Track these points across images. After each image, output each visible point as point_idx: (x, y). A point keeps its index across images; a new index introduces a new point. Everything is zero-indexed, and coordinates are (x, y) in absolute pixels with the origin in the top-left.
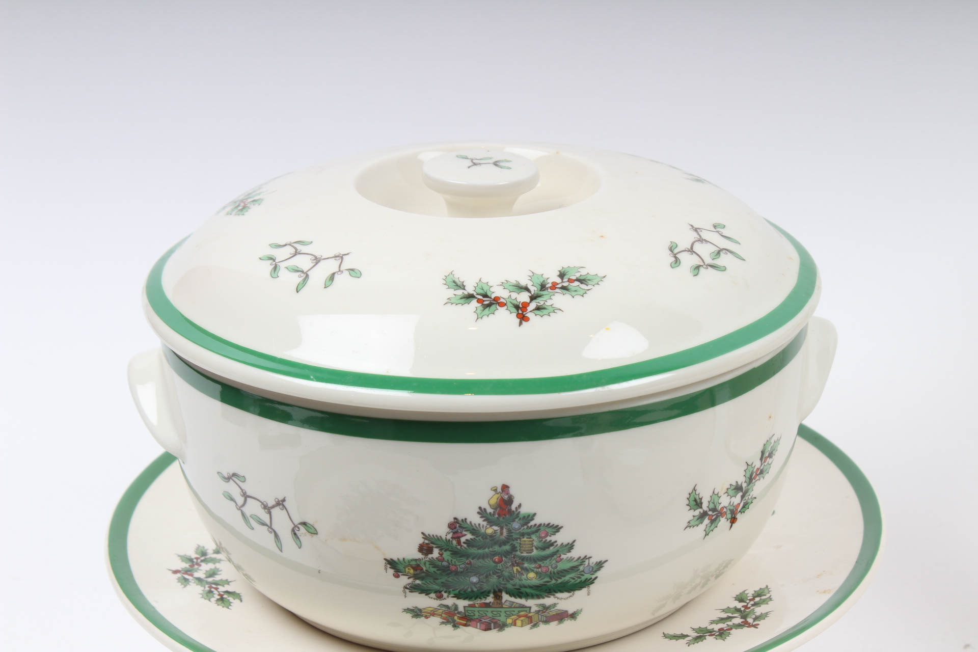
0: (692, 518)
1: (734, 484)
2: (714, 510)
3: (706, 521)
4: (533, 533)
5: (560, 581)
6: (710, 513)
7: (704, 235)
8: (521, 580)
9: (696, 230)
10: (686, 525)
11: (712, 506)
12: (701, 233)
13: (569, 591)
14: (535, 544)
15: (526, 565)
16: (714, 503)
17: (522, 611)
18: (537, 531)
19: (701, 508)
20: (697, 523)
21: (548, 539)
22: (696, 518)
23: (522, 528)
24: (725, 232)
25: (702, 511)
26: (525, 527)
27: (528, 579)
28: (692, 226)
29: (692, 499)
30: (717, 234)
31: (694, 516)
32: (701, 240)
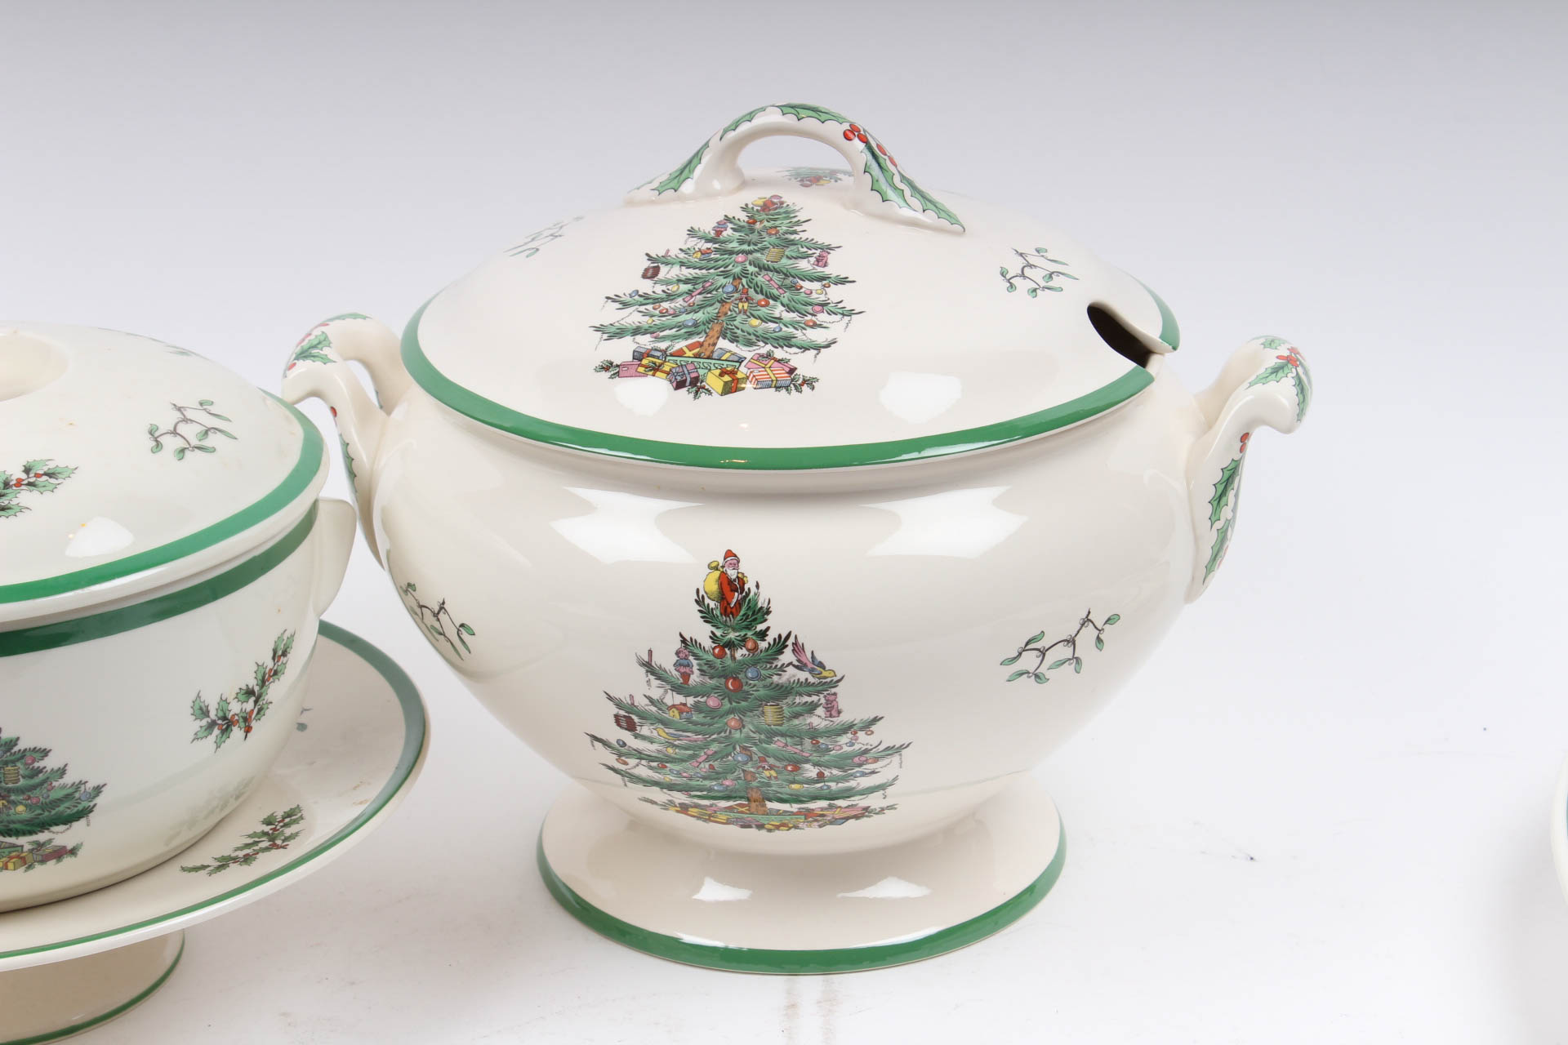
0: (199, 729)
1: (245, 688)
2: (224, 718)
3: (216, 731)
4: (18, 760)
5: (53, 812)
6: (220, 722)
7: (189, 414)
8: (8, 815)
9: (179, 409)
10: (192, 737)
11: (221, 714)
12: (185, 413)
13: (65, 823)
14: (21, 772)
15: (13, 797)
16: (222, 710)
17: (13, 851)
18: (22, 757)
19: (209, 717)
20: (205, 734)
21: (36, 765)
22: (204, 728)
23: (5, 756)
24: (213, 409)
25: (210, 721)
26: (8, 754)
27: (16, 813)
28: (174, 405)
29: (197, 707)
30: (204, 413)
31: (201, 727)
32: (186, 420)
